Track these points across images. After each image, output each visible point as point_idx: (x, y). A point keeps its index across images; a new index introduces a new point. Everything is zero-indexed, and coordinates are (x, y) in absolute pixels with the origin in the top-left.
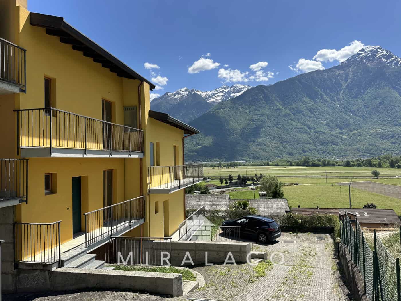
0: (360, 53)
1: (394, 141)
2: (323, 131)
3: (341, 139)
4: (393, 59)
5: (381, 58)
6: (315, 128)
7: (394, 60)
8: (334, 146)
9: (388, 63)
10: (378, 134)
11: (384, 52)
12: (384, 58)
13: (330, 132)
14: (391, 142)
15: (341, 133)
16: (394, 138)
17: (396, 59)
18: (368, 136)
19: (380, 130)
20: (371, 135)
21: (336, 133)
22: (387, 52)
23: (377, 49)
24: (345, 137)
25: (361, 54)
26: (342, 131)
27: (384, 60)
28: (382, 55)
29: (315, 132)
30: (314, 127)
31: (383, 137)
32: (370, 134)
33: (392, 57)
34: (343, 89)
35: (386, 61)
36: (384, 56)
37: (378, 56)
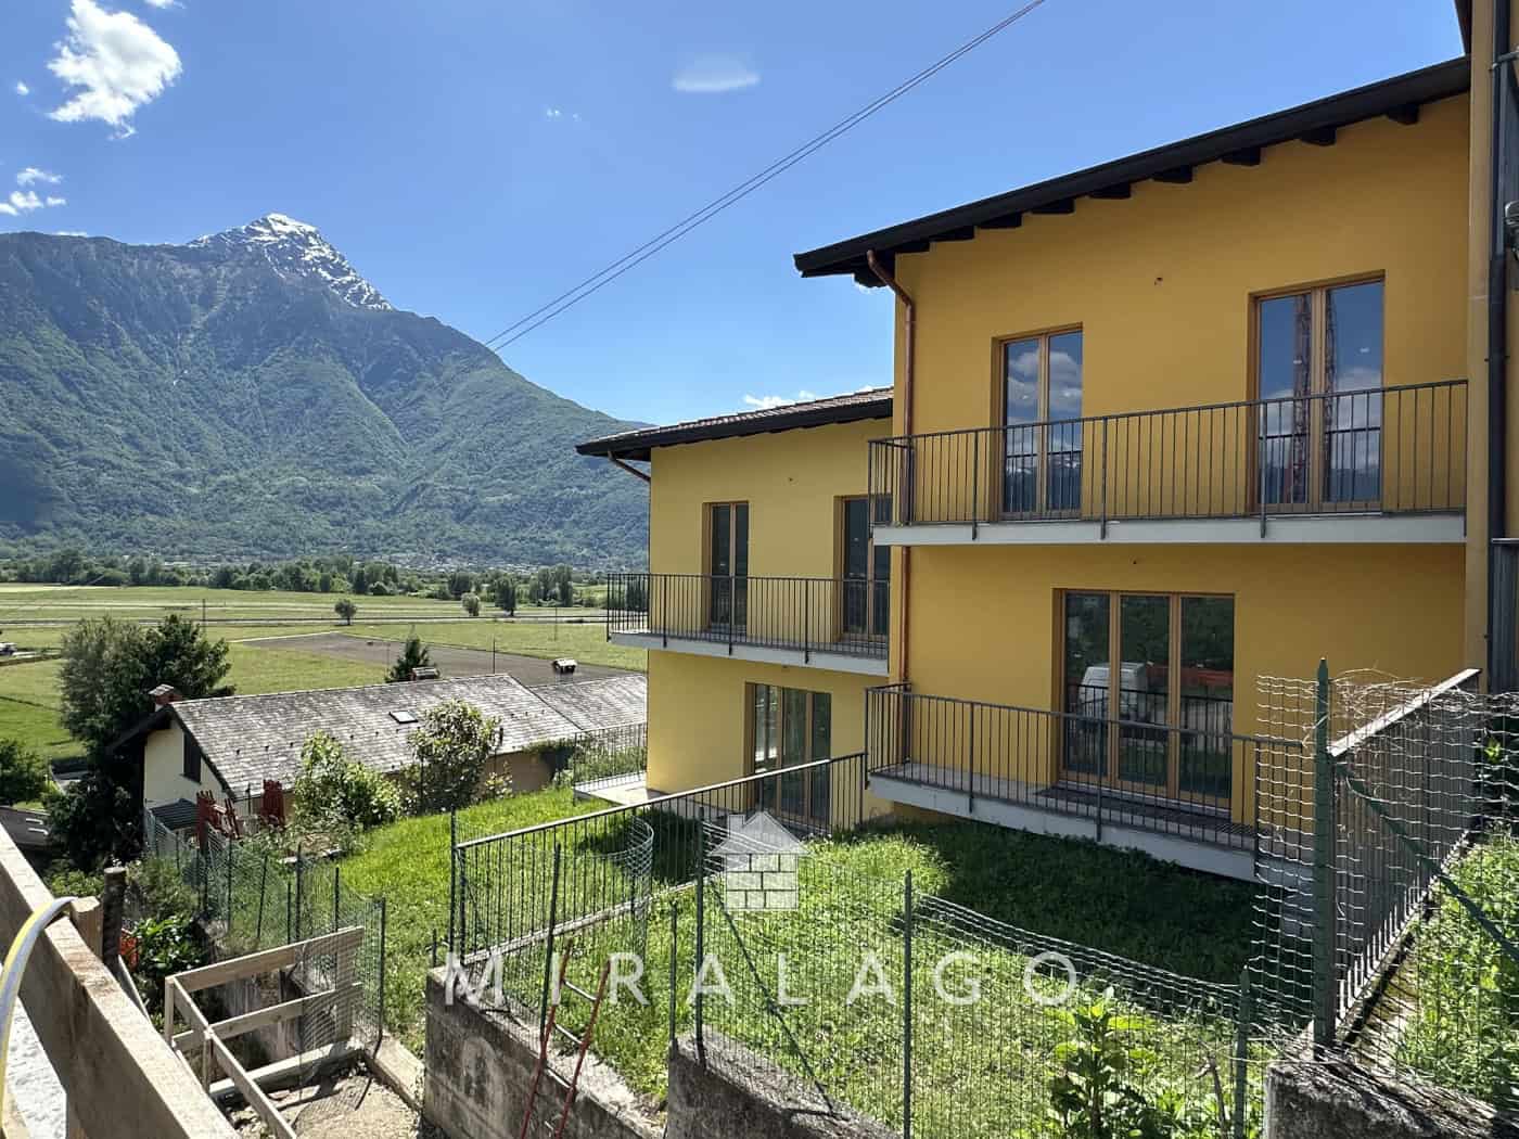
0: (258, 229)
1: (339, 517)
2: (116, 461)
3: (181, 497)
4: (348, 278)
5: (315, 265)
6: (81, 447)
7: (351, 283)
8: (151, 518)
9: (335, 287)
10: (295, 493)
11: (327, 252)
12: (326, 269)
13: (140, 467)
14: (329, 518)
15: (181, 477)
16: (341, 508)
17: (356, 282)
18: (269, 496)
19: (302, 482)
20: (277, 493)
21: (163, 475)
22: (334, 255)
23: (307, 236)
24: (194, 491)
25: (259, 233)
26: (184, 470)
27: (325, 274)
28: (321, 258)
29: (83, 461)
30: (79, 444)
31: (312, 502)
32: (273, 490)
33: (347, 274)
34: (195, 330)
35: (329, 278)
36: (324, 262)
37: (307, 258)
